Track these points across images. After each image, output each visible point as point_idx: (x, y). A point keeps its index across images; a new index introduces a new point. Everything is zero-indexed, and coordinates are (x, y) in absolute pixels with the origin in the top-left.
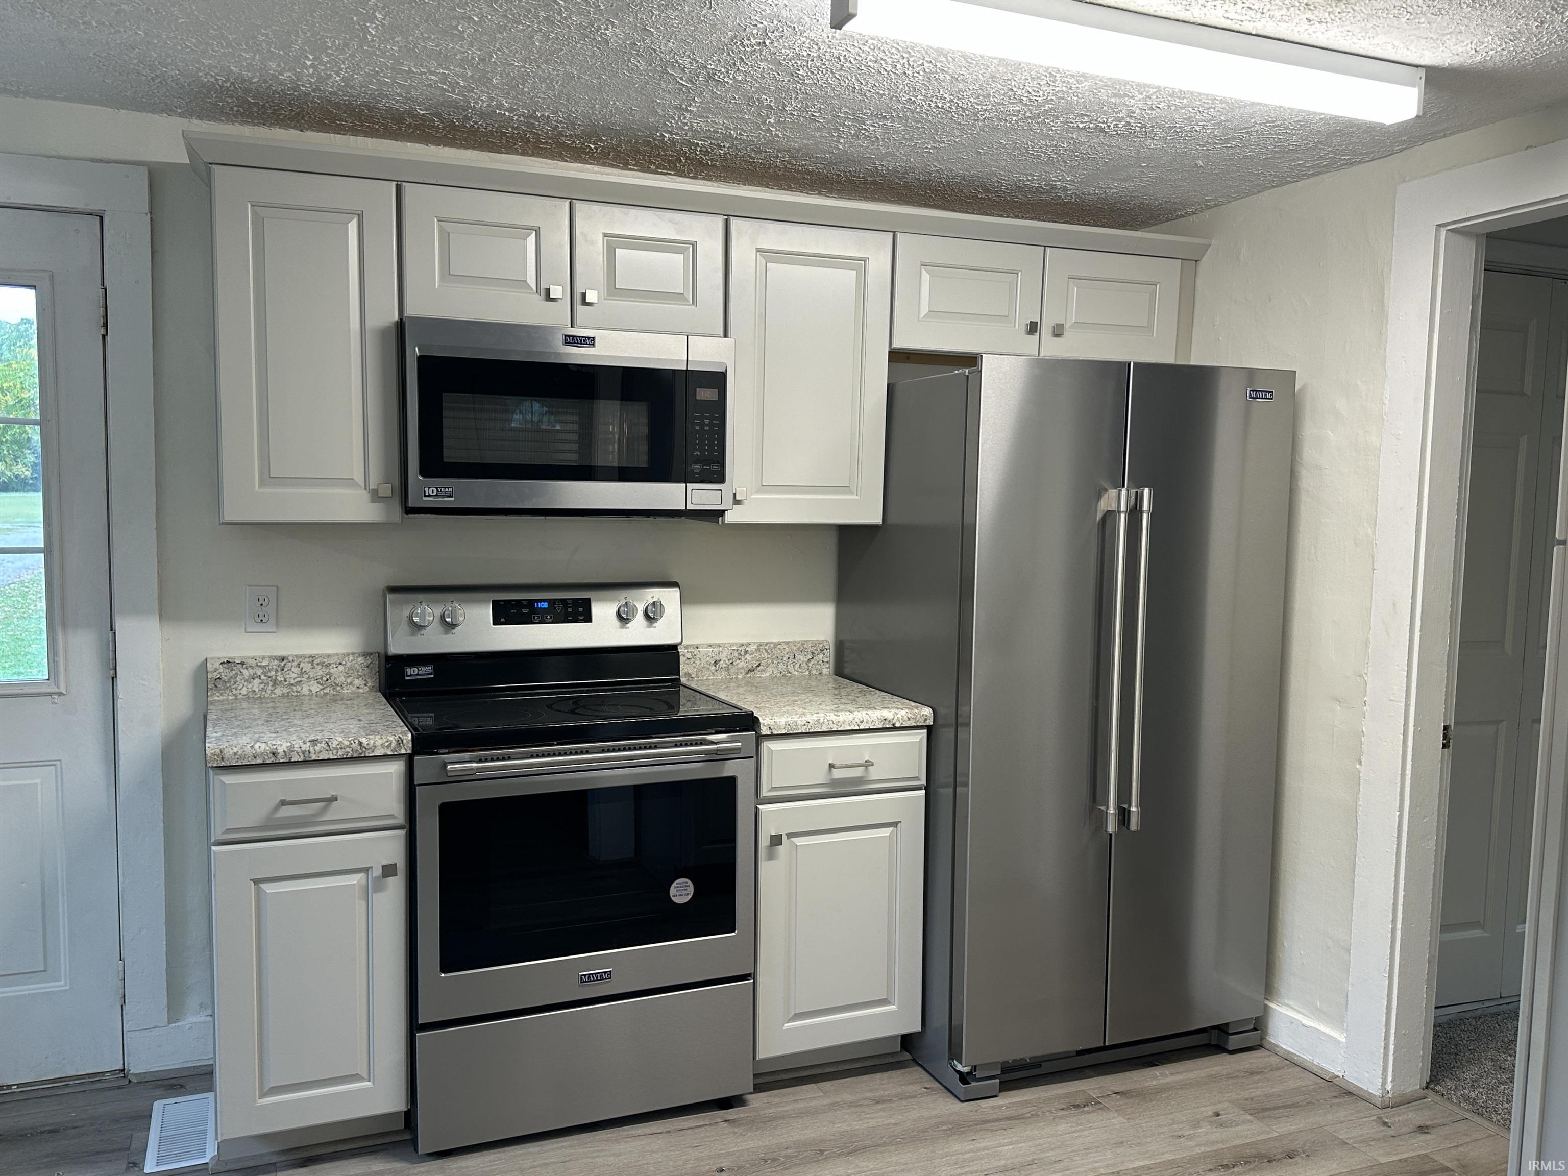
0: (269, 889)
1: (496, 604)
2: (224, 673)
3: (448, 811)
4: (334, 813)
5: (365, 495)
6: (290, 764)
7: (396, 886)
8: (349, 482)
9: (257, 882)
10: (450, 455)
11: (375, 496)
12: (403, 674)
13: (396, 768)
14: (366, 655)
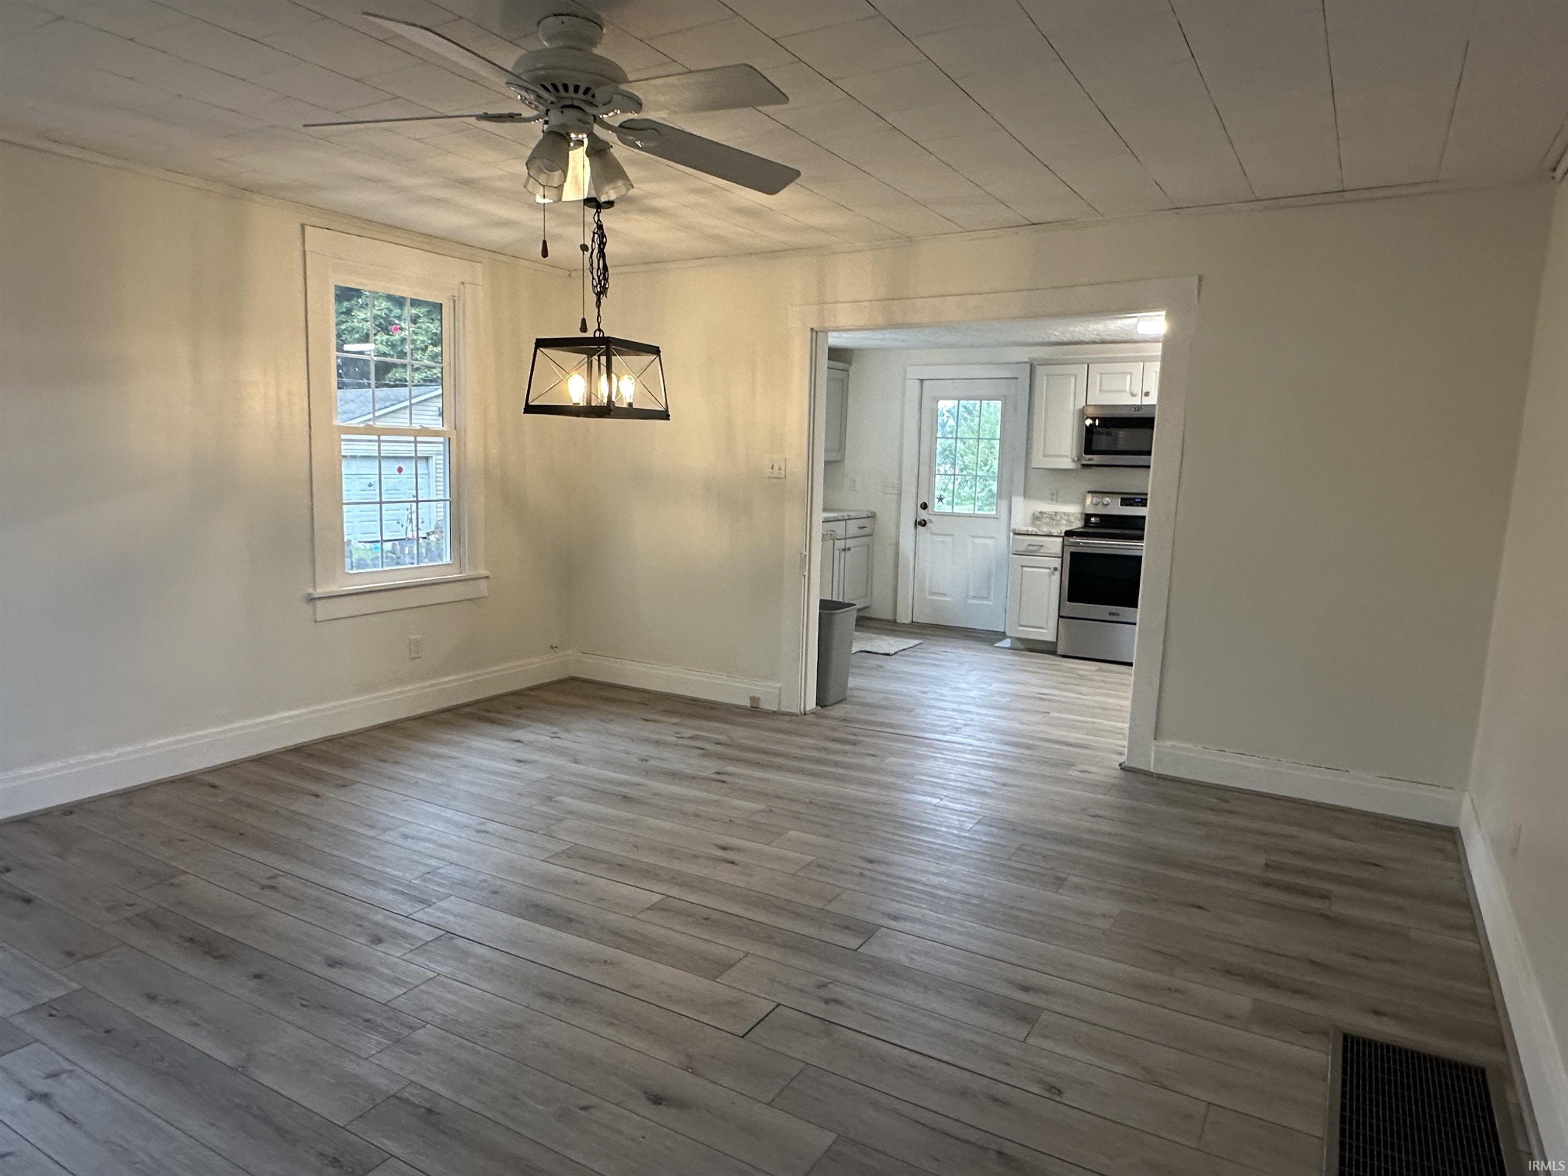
0: (1025, 569)
1: (1122, 499)
2: (1039, 515)
3: (1072, 554)
4: (1043, 550)
5: (1070, 460)
6: (1031, 535)
7: (1058, 574)
8: (1067, 456)
9: (1022, 566)
10: (1094, 448)
11: (1073, 461)
12: (1090, 520)
13: (1060, 539)
14: (1081, 514)
